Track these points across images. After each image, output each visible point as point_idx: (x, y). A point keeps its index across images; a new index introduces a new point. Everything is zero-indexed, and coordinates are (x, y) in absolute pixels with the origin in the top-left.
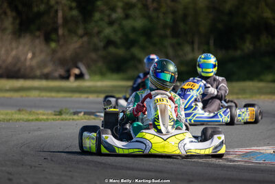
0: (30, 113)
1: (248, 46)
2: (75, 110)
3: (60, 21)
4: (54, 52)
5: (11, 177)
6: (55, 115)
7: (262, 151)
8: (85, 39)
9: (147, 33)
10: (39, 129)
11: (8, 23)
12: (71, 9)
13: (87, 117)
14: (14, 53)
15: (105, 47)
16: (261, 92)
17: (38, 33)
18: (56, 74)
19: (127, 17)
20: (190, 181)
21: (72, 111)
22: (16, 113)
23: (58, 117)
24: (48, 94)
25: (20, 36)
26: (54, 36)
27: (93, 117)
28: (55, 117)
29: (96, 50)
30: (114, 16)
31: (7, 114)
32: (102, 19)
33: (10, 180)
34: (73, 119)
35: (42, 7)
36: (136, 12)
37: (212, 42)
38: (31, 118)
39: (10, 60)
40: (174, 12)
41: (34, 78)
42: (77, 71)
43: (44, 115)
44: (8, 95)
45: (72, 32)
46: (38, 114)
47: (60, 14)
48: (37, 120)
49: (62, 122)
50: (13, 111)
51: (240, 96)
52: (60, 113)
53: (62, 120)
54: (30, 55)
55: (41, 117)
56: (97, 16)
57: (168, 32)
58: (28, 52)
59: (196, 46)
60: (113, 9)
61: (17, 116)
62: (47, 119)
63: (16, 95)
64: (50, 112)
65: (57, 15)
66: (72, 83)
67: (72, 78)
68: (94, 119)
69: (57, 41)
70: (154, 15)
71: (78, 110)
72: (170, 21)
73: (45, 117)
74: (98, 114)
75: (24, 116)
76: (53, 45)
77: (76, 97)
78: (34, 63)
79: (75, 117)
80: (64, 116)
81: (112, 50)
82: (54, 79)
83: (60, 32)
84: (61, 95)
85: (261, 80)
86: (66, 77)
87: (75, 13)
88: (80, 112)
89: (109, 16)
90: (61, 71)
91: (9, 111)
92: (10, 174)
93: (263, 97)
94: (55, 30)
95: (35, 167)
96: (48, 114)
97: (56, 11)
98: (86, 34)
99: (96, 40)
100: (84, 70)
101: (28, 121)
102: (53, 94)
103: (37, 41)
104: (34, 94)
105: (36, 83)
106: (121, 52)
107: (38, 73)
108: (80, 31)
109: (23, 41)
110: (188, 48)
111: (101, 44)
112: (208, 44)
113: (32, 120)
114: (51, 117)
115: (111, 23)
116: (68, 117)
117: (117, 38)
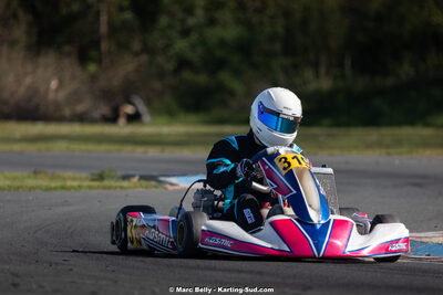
0: (53, 178)
1: (406, 70)
2: (123, 173)
3: (104, 29)
4: (94, 78)
5: (17, 280)
6: (93, 180)
7: (424, 240)
8: (144, 58)
9: (244, 48)
10: (66, 203)
11: (20, 32)
12: (121, 9)
13: (144, 183)
14: (28, 80)
15: (177, 71)
16: (426, 144)
17: (67, 48)
18: (97, 114)
19: (212, 22)
20: (307, 288)
21: (120, 173)
22: (29, 177)
23: (97, 184)
24: (83, 147)
25: (38, 53)
26: (93, 53)
27: (153, 183)
28: (92, 184)
29: (161, 75)
30: (191, 21)
31: (14, 179)
32: (170, 27)
33: (15, 285)
34: (121, 188)
35: (76, 7)
36: (226, 15)
37: (348, 63)
38: (53, 184)
39: (22, 91)
40: (287, 14)
41: (60, 119)
42: (129, 109)
43: (75, 180)
44: (17, 147)
45: (123, 47)
46: (64, 179)
47: (104, 18)
48: (63, 188)
49: (104, 192)
50: (25, 174)
51: (392, 151)
52: (101, 177)
53: (104, 188)
54: (54, 84)
55: (69, 183)
56: (164, 20)
57: (278, 47)
58: (52, 79)
59: (323, 70)
60: (189, 11)
61: (31, 182)
62: (80, 187)
63: (31, 148)
64: (84, 175)
65: (98, 19)
66: (122, 128)
67: (122, 121)
68: (155, 187)
69: (99, 61)
70: (255, 19)
71: (131, 173)
72: (280, 30)
73: (76, 184)
74: (162, 179)
75: (43, 182)
76: (92, 68)
77: (128, 150)
78: (61, 96)
79: (125, 184)
80: (106, 183)
81: (187, 75)
82: (93, 121)
83: (104, 46)
84: (104, 147)
85: (426, 125)
86: (112, 119)
87: (128, 15)
88: (133, 176)
89: (183, 21)
90: (105, 110)
91: (18, 174)
92: (16, 275)
93: (428, 152)
94: (96, 44)
95: (57, 264)
96: (81, 179)
97: (98, 14)
98: (146, 49)
99: (160, 59)
100: (142, 108)
101: (48, 189)
102: (91, 147)
103: (66, 62)
104: (61, 146)
105: (65, 129)
106: (202, 79)
107: (67, 112)
108: (136, 46)
109: (43, 60)
110: (309, 74)
111: (170, 66)
112: (341, 65)
113: (55, 188)
114: (86, 183)
115: (186, 33)
116: (113, 183)
117: (195, 56)
